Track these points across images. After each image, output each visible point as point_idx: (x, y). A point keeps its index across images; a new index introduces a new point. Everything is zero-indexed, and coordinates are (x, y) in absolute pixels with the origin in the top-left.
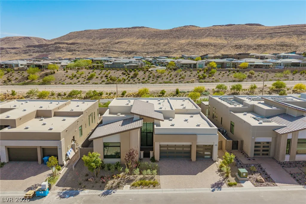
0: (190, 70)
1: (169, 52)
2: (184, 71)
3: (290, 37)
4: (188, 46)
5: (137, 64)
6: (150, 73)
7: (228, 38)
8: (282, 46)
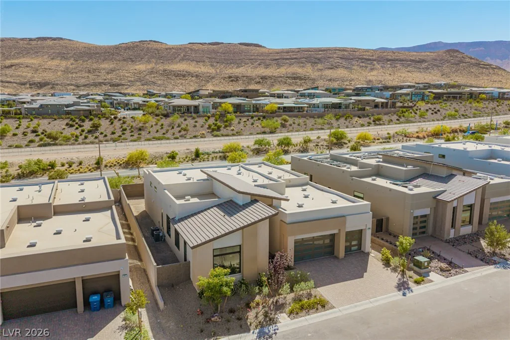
0: (191, 116)
1: (118, 85)
2: (183, 119)
3: (303, 66)
4: (153, 75)
5: (89, 106)
6: (121, 122)
7: (215, 64)
8: (295, 79)
